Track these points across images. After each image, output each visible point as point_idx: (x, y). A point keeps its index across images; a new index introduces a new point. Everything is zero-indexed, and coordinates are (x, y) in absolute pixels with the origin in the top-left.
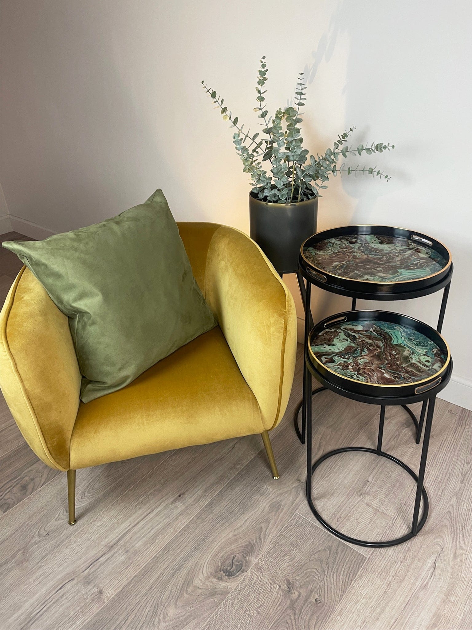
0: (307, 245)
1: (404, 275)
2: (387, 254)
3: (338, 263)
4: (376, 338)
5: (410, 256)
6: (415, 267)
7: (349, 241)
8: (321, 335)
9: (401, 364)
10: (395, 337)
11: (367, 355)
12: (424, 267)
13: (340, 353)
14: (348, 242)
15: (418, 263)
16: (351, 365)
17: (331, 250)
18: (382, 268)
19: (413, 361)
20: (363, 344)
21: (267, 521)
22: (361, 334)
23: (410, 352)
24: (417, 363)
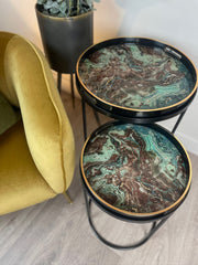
0: (85, 57)
2: (146, 67)
3: (107, 78)
4: (134, 144)
5: (163, 69)
6: (168, 83)
7: (117, 51)
8: (94, 143)
9: (153, 175)
10: (148, 143)
11: (127, 165)
12: (175, 83)
13: (106, 163)
15: (170, 78)
16: (114, 178)
17: (103, 62)
18: (142, 84)
19: (162, 171)
20: (124, 151)
21: (64, 235)
22: (124, 140)
23: (160, 160)
24: (164, 173)
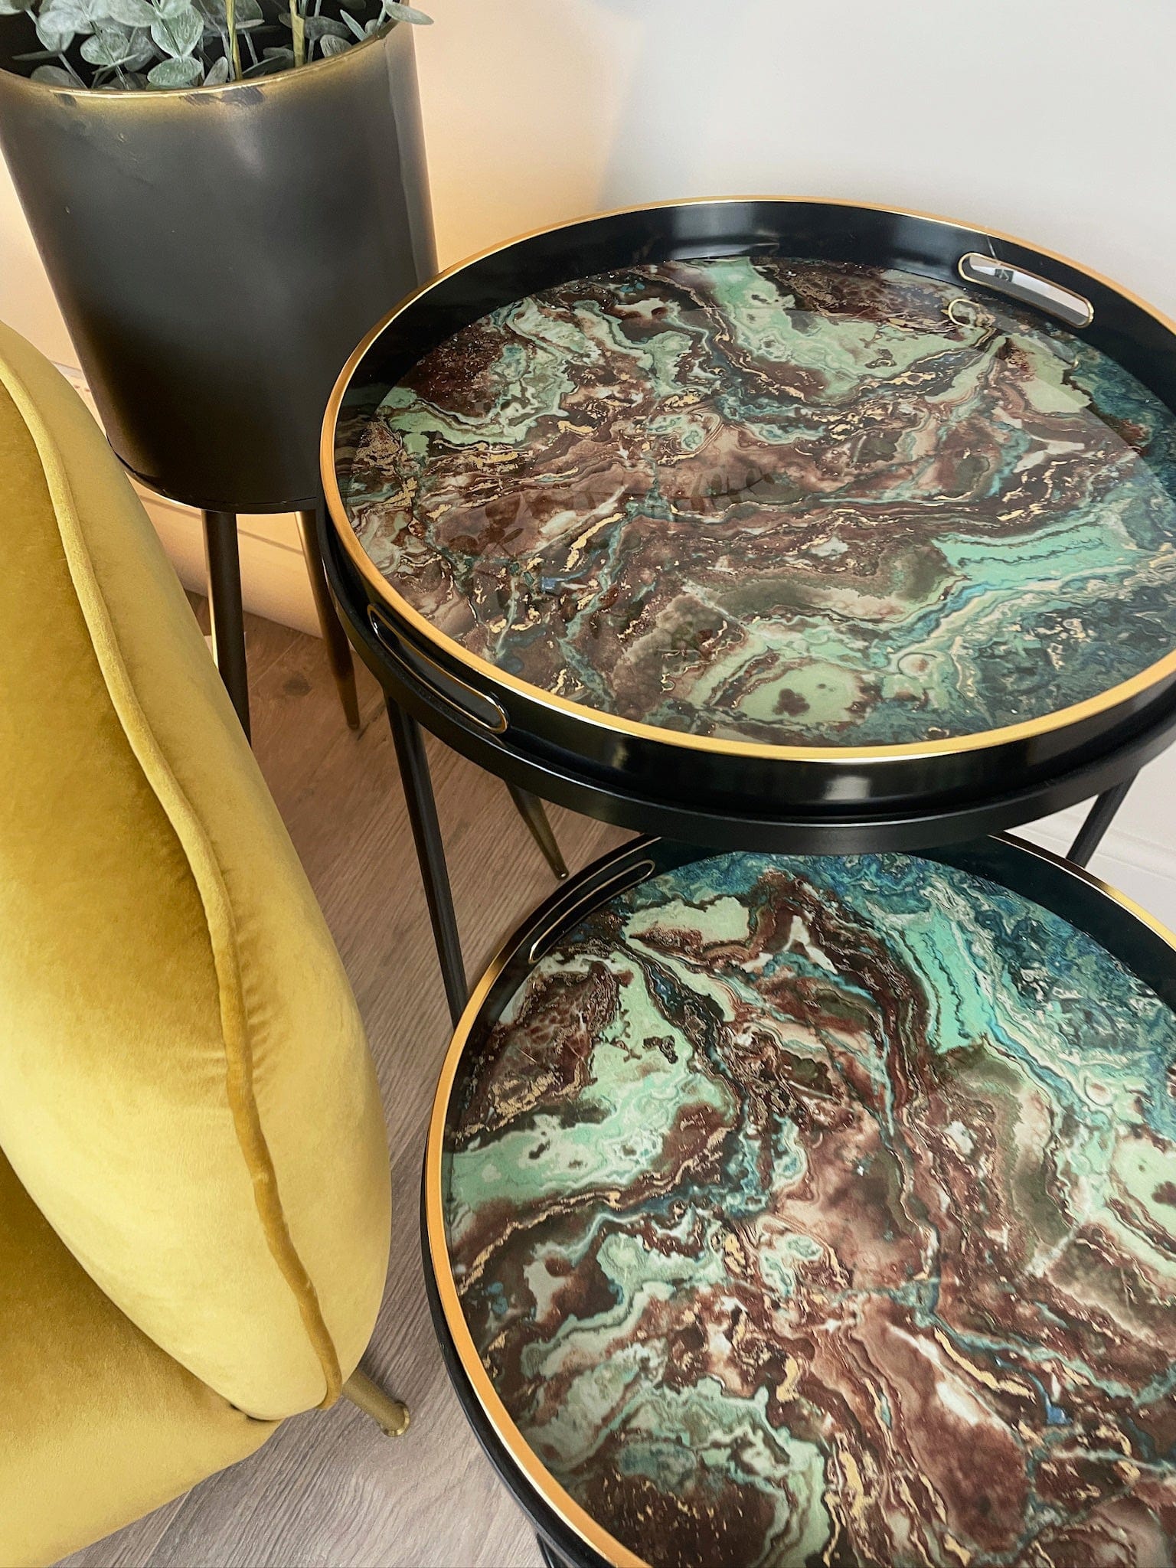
1: (986, 586)
2: (849, 404)
3: (571, 514)
4: (835, 1000)
5: (980, 412)
6: (1035, 509)
7: (618, 315)
8: (517, 1026)
9: (1021, 1254)
10: (945, 989)
11: (803, 1194)
12: (1083, 504)
13: (637, 1192)
14: (616, 321)
15: (1038, 470)
16: (718, 1319)
17: (524, 402)
18: (845, 534)
19: (1088, 1207)
20: (766, 1075)
22: (749, 979)
23: (1052, 1114)
24: (1109, 1220)
